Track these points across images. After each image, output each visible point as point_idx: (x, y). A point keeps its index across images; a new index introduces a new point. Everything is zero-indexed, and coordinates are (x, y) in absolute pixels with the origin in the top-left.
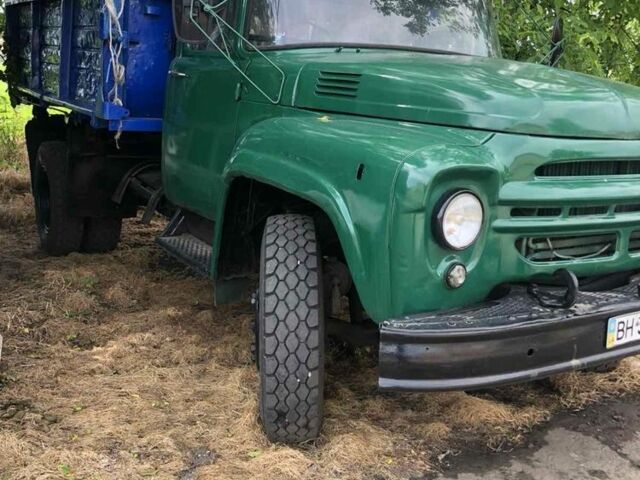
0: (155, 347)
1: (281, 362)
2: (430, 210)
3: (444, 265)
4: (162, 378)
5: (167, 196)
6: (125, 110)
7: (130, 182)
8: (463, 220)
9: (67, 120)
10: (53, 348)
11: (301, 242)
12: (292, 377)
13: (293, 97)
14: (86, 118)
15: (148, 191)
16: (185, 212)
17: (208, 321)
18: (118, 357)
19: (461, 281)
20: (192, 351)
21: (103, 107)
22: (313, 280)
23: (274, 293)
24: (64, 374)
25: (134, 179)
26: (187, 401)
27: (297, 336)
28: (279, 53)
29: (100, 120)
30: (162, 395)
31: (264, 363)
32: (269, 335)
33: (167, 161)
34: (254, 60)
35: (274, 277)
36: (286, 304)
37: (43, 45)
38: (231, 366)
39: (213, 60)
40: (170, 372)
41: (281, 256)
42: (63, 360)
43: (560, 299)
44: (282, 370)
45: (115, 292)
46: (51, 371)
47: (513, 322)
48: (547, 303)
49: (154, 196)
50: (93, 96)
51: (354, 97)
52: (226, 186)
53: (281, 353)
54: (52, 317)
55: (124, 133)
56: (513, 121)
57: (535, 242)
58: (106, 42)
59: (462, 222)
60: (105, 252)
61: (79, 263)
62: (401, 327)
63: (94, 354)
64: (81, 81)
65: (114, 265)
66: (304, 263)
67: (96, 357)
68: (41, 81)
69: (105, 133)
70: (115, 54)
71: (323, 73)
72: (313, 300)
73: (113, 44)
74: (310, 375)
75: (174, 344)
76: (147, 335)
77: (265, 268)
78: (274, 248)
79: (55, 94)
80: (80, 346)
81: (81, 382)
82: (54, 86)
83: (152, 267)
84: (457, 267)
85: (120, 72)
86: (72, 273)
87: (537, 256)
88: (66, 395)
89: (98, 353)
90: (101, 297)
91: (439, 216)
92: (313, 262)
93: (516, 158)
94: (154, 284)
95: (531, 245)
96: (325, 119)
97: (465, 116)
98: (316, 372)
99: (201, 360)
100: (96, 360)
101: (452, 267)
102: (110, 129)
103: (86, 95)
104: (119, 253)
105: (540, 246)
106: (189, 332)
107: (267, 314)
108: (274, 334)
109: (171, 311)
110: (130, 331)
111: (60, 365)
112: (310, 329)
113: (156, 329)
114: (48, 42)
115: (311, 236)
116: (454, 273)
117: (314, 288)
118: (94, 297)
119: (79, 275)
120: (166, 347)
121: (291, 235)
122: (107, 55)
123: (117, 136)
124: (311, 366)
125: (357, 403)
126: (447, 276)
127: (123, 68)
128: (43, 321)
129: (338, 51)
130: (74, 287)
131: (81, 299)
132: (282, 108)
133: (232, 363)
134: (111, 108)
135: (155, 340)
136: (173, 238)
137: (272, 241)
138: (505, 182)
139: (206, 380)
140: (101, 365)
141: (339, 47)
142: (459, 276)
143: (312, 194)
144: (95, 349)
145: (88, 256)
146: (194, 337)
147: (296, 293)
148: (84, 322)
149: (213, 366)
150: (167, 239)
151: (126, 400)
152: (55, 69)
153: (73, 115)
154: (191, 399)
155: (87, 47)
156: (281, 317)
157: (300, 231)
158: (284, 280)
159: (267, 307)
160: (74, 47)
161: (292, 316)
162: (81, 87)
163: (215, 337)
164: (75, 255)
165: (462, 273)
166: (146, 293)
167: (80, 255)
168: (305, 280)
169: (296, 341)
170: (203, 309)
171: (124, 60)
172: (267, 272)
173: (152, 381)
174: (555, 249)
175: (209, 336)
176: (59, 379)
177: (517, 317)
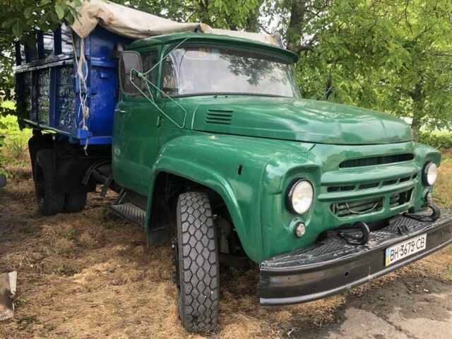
0: (111, 272)
1: (194, 286)
2: (284, 192)
3: (293, 223)
4: (118, 292)
5: (115, 181)
6: (89, 132)
7: (92, 173)
8: (303, 196)
9: (54, 138)
10: (49, 277)
11: (202, 210)
12: (202, 295)
13: (192, 124)
14: (66, 138)
15: (103, 177)
16: (126, 190)
17: (141, 252)
18: (89, 279)
19: (303, 233)
20: (134, 273)
21: (77, 131)
22: (211, 235)
23: (188, 243)
24: (57, 294)
25: (94, 171)
26: (134, 307)
27: (203, 269)
28: (181, 99)
29: (74, 139)
30: (118, 304)
31: (184, 287)
32: (186, 270)
33: (115, 159)
34: (167, 103)
35: (187, 233)
36: (196, 251)
37: (38, 95)
38: (158, 281)
39: (141, 103)
40: (122, 288)
41: (191, 219)
42: (55, 284)
43: (359, 239)
44: (195, 291)
45: (85, 237)
46: (49, 293)
47: (336, 257)
48: (352, 242)
49: (107, 180)
50: (69, 125)
51: (229, 124)
52: (153, 178)
53: (194, 281)
54: (47, 256)
55: (89, 146)
56: (324, 137)
57: (339, 205)
58: (77, 94)
59: (302, 199)
60: (78, 212)
61: (62, 220)
62: (272, 266)
63: (74, 279)
64: (62, 116)
65: (83, 220)
66: (205, 223)
67: (76, 281)
68: (37, 116)
69: (78, 145)
70: (83, 101)
71: (210, 110)
72: (212, 247)
73: (82, 95)
74: (212, 292)
75: (123, 269)
76: (106, 264)
77: (182, 228)
78: (186, 215)
79: (46, 123)
80: (65, 273)
81: (68, 299)
82: (46, 118)
83: (105, 219)
84: (301, 225)
85: (86, 111)
86: (59, 226)
87: (341, 213)
88: (58, 309)
89: (77, 278)
90: (76, 241)
91: (289, 195)
92: (210, 223)
93: (328, 158)
94: (107, 230)
95: (338, 207)
96: (213, 137)
97: (294, 135)
98: (216, 291)
99: (140, 279)
100: (76, 283)
101: (298, 224)
102: (81, 144)
103: (65, 123)
104: (86, 212)
105: (342, 207)
106: (131, 261)
107: (184, 257)
108: (189, 269)
109: (119, 248)
110: (95, 262)
111: (53, 288)
112: (211, 264)
113: (111, 260)
114: (42, 94)
115: (208, 206)
116: (299, 228)
117: (212, 239)
118: (72, 241)
119: (63, 228)
120: (118, 271)
121: (196, 206)
122: (79, 101)
123: (85, 148)
124: (213, 287)
125: (235, 301)
126: (295, 230)
127: (88, 109)
128: (42, 259)
129: (215, 97)
130: (60, 235)
131: (65, 243)
132: (185, 131)
133: (158, 279)
134: (81, 132)
135: (111, 267)
136: (120, 206)
137: (185, 210)
138: (324, 172)
139: (145, 291)
140: (79, 286)
141: (216, 95)
142: (302, 230)
143: (208, 182)
144: (75, 276)
145: (67, 215)
146: (134, 263)
147: (202, 243)
148: (68, 257)
149: (147, 282)
150: (116, 206)
151: (96, 310)
152: (46, 109)
153: (57, 135)
154: (136, 305)
155: (66, 96)
156: (193, 258)
157: (201, 203)
158: (194, 235)
159: (184, 252)
160: (57, 96)
161: (200, 257)
162: (62, 119)
163: (146, 263)
164: (60, 214)
165: (304, 228)
166: (103, 236)
167: (62, 215)
168: (206, 234)
169: (203, 273)
170: (138, 245)
171: (88, 105)
172: (183, 231)
173: (112, 295)
174: (350, 208)
175: (143, 262)
176: (53, 298)
177: (337, 253)
